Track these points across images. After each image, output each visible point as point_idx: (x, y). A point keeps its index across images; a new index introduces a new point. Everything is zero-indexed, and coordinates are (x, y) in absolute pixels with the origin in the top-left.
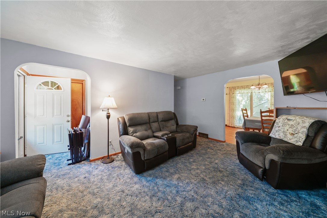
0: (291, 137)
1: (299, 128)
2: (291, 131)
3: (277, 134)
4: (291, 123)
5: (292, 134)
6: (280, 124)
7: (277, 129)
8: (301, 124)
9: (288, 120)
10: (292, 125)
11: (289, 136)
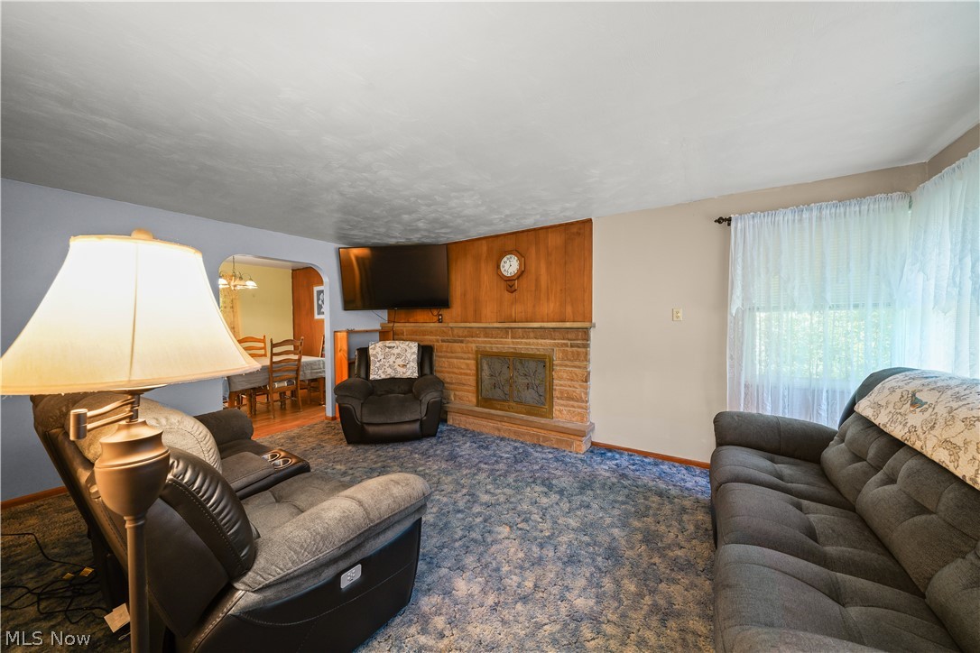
0: (404, 370)
1: (409, 355)
2: (399, 362)
3: (380, 372)
4: (395, 351)
5: (404, 366)
6: (380, 357)
7: (378, 364)
8: (409, 350)
9: (389, 347)
10: (398, 354)
11: (401, 370)
